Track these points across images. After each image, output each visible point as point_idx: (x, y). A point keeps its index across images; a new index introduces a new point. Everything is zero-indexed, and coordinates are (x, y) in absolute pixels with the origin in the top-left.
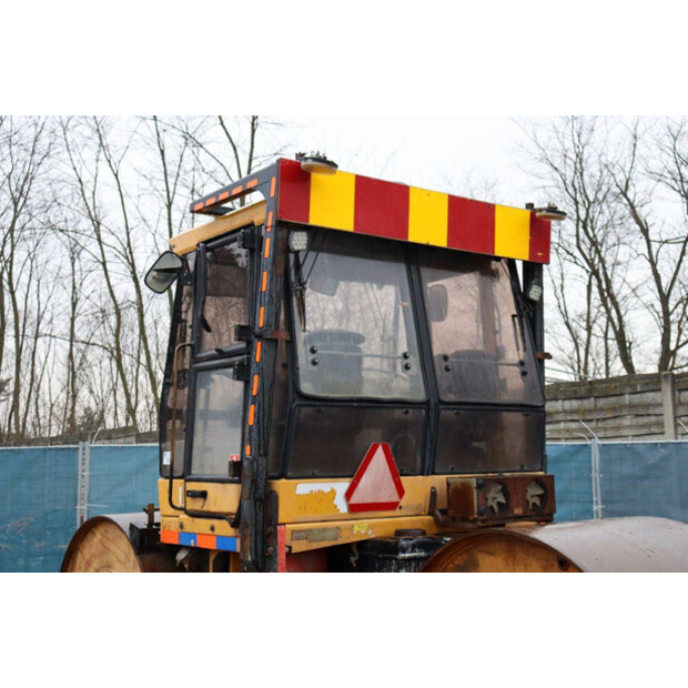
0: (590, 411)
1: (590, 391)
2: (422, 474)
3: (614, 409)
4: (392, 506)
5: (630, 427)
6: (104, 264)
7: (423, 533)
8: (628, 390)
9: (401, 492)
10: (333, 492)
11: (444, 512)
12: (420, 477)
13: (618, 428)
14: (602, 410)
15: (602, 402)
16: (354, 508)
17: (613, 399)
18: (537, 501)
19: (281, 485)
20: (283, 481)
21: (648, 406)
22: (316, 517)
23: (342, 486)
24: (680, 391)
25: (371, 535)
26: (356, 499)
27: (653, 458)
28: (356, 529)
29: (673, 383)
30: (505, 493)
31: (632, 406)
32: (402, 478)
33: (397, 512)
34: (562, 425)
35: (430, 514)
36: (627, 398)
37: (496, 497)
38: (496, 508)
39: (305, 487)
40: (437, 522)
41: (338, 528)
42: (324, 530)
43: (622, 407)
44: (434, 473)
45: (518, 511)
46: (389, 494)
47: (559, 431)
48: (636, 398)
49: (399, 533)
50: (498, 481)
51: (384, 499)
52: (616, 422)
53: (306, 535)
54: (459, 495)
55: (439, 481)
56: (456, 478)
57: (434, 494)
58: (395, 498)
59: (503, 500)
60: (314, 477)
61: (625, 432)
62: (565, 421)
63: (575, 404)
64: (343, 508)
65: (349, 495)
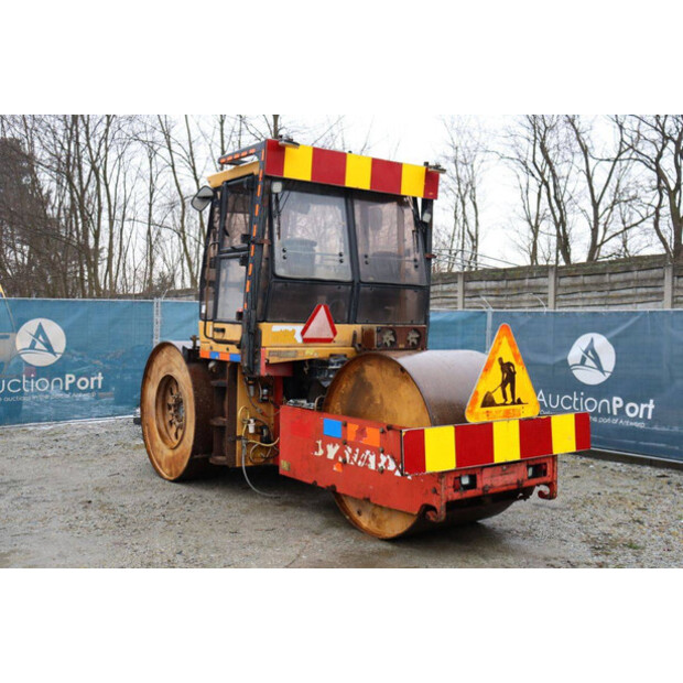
0: (503, 289)
1: (504, 275)
2: (348, 323)
3: (518, 289)
4: (329, 340)
5: (527, 301)
6: (173, 166)
7: (345, 356)
8: (528, 275)
9: (335, 333)
10: (294, 332)
11: (360, 345)
12: (347, 325)
13: (519, 302)
14: (510, 289)
15: (511, 283)
16: (306, 341)
17: (517, 282)
18: (415, 342)
19: (264, 326)
20: (265, 324)
21: (539, 287)
22: (283, 344)
23: (299, 328)
24: (560, 277)
25: (316, 356)
26: (307, 335)
27: (523, 321)
28: (307, 353)
29: (556, 272)
30: (394, 335)
31: (530, 287)
32: (336, 326)
33: (332, 344)
35: (353, 346)
36: (527, 282)
37: (388, 338)
38: (389, 344)
39: (277, 328)
40: (357, 351)
41: (296, 351)
42: (288, 352)
43: (524, 287)
44: (356, 323)
45: (401, 346)
46: (328, 334)
48: (533, 282)
49: (331, 355)
50: (391, 329)
51: (324, 336)
52: (519, 297)
53: (278, 354)
54: (367, 335)
55: (357, 328)
56: (367, 326)
57: (355, 335)
58: (331, 336)
59: (393, 339)
60: (283, 322)
61: (523, 305)
63: (493, 284)
64: (299, 339)
65: (303, 333)
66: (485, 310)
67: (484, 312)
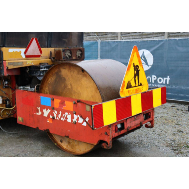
0: (99, 33)
2: (47, 47)
4: (38, 56)
5: (110, 37)
7: (48, 64)
9: (41, 52)
10: (20, 52)
11: (54, 58)
12: (47, 48)
13: (106, 37)
14: (102, 32)
16: (27, 57)
18: (80, 55)
19: (4, 49)
20: (4, 48)
22: (15, 59)
23: (23, 50)
25: (33, 64)
26: (28, 54)
27: (113, 45)
28: (28, 62)
30: (71, 53)
32: (41, 48)
33: (40, 58)
34: (92, 36)
35: (50, 59)
37: (68, 54)
38: (68, 57)
39: (11, 50)
40: (52, 61)
41: (22, 62)
42: (18, 62)
44: (51, 47)
45: (74, 58)
46: (37, 53)
47: (91, 38)
49: (41, 64)
50: (68, 50)
51: (36, 54)
53: (13, 64)
54: (58, 53)
55: (52, 49)
56: (57, 49)
57: (51, 53)
58: (39, 54)
59: (70, 55)
60: (14, 47)
61: (108, 39)
62: (93, 35)
64: (24, 56)
65: (25, 53)
66: (98, 41)
67: (97, 42)
